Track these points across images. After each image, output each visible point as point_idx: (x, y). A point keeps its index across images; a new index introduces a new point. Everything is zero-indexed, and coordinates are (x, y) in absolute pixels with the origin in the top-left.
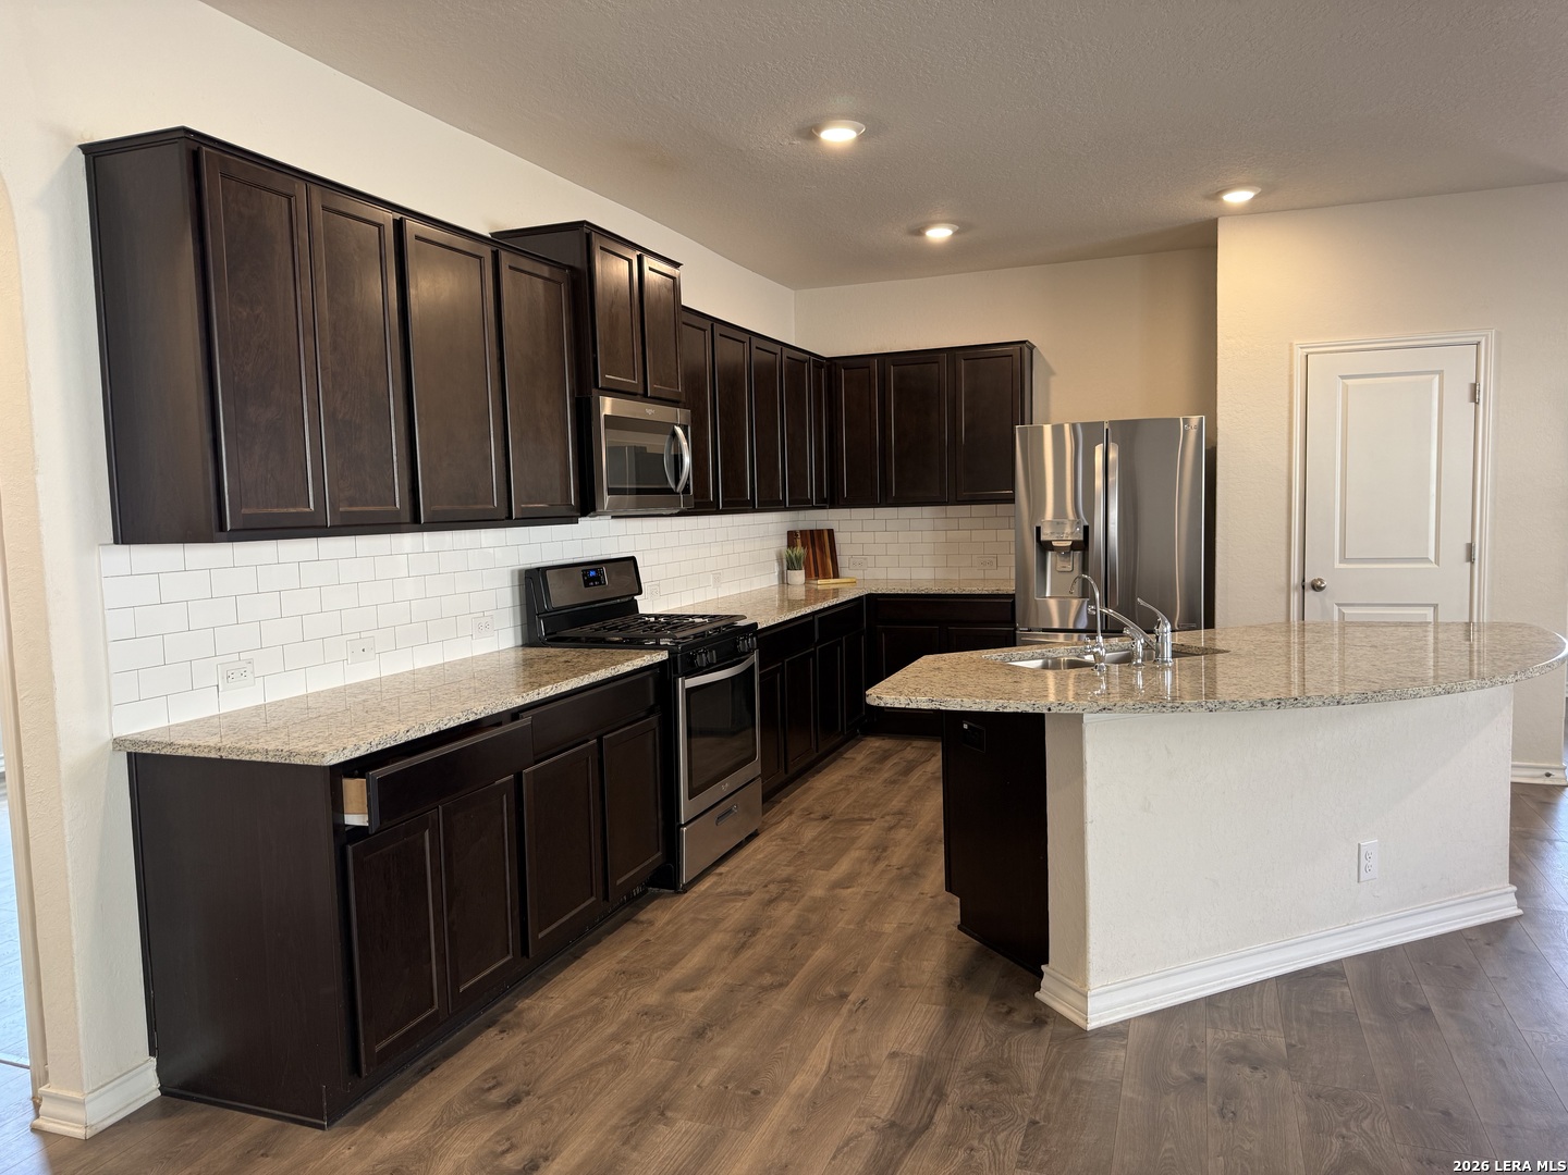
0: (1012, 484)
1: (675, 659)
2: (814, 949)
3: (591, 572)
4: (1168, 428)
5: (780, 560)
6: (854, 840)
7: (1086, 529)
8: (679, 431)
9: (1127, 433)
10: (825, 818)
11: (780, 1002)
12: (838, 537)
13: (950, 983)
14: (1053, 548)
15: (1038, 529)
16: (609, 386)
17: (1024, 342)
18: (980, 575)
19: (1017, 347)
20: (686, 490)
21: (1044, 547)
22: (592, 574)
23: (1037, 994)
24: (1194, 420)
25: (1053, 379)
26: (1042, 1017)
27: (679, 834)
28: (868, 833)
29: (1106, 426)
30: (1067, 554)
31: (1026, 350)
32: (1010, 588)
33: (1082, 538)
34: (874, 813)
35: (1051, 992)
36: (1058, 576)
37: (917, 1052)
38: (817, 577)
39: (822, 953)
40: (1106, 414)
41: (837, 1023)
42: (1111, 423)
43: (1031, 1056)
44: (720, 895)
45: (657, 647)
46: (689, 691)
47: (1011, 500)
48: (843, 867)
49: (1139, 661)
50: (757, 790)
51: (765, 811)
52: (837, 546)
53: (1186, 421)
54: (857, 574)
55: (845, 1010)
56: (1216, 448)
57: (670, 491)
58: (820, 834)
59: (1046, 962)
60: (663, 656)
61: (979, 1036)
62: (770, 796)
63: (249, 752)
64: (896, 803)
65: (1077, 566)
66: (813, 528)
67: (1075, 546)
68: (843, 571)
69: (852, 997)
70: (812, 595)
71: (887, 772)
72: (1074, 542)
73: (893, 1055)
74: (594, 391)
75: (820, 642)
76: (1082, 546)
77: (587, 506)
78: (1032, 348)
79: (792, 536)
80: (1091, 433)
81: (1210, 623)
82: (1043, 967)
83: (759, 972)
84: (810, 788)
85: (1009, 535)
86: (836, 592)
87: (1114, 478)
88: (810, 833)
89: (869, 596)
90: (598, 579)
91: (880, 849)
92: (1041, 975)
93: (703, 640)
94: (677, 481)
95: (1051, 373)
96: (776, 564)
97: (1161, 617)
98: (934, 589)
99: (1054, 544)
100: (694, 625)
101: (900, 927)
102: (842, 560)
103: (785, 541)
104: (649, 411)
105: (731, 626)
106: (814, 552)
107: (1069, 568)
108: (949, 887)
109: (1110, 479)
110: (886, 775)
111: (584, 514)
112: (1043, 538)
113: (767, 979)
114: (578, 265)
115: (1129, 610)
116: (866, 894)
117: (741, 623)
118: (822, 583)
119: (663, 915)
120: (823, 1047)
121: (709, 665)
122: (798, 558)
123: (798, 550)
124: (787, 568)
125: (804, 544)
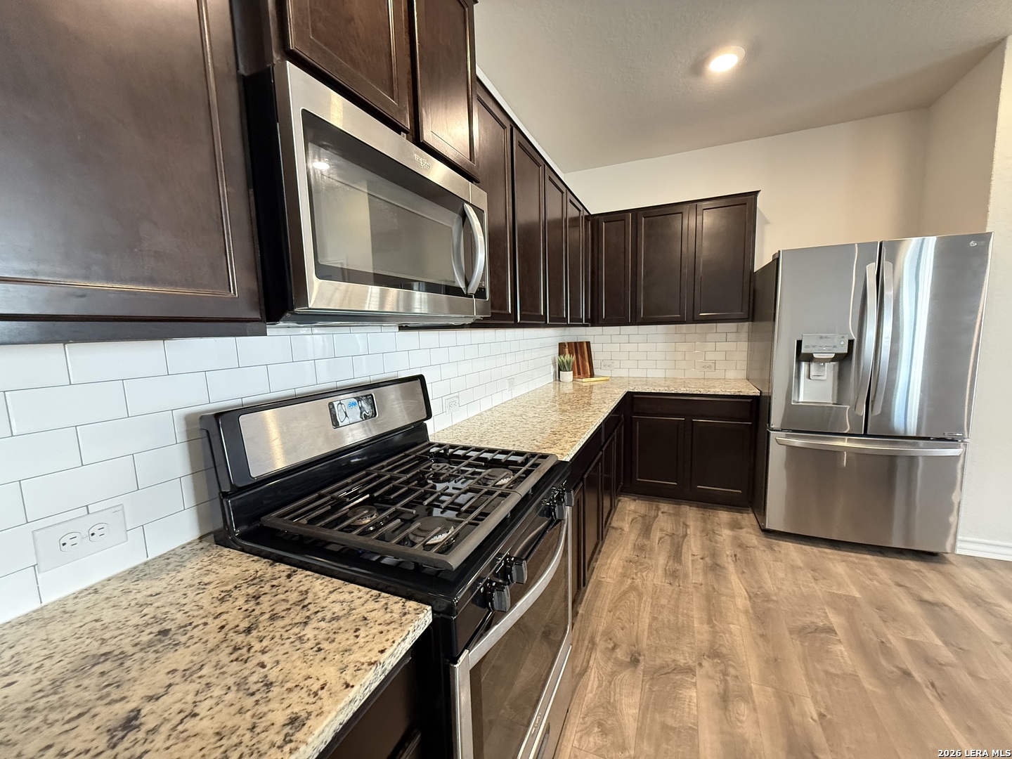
5: (554, 364)
7: (851, 342)
12: (593, 347)
15: (800, 342)
19: (752, 197)
33: (846, 351)
38: (580, 376)
52: (593, 354)
66: (576, 341)
68: (596, 371)
79: (561, 347)
89: (629, 395)
94: (468, 279)
99: (815, 355)
102: (596, 365)
106: (578, 359)
107: (824, 377)
112: (804, 350)
118: (583, 381)
122: (568, 363)
123: (568, 357)
124: (560, 370)
125: (570, 353)
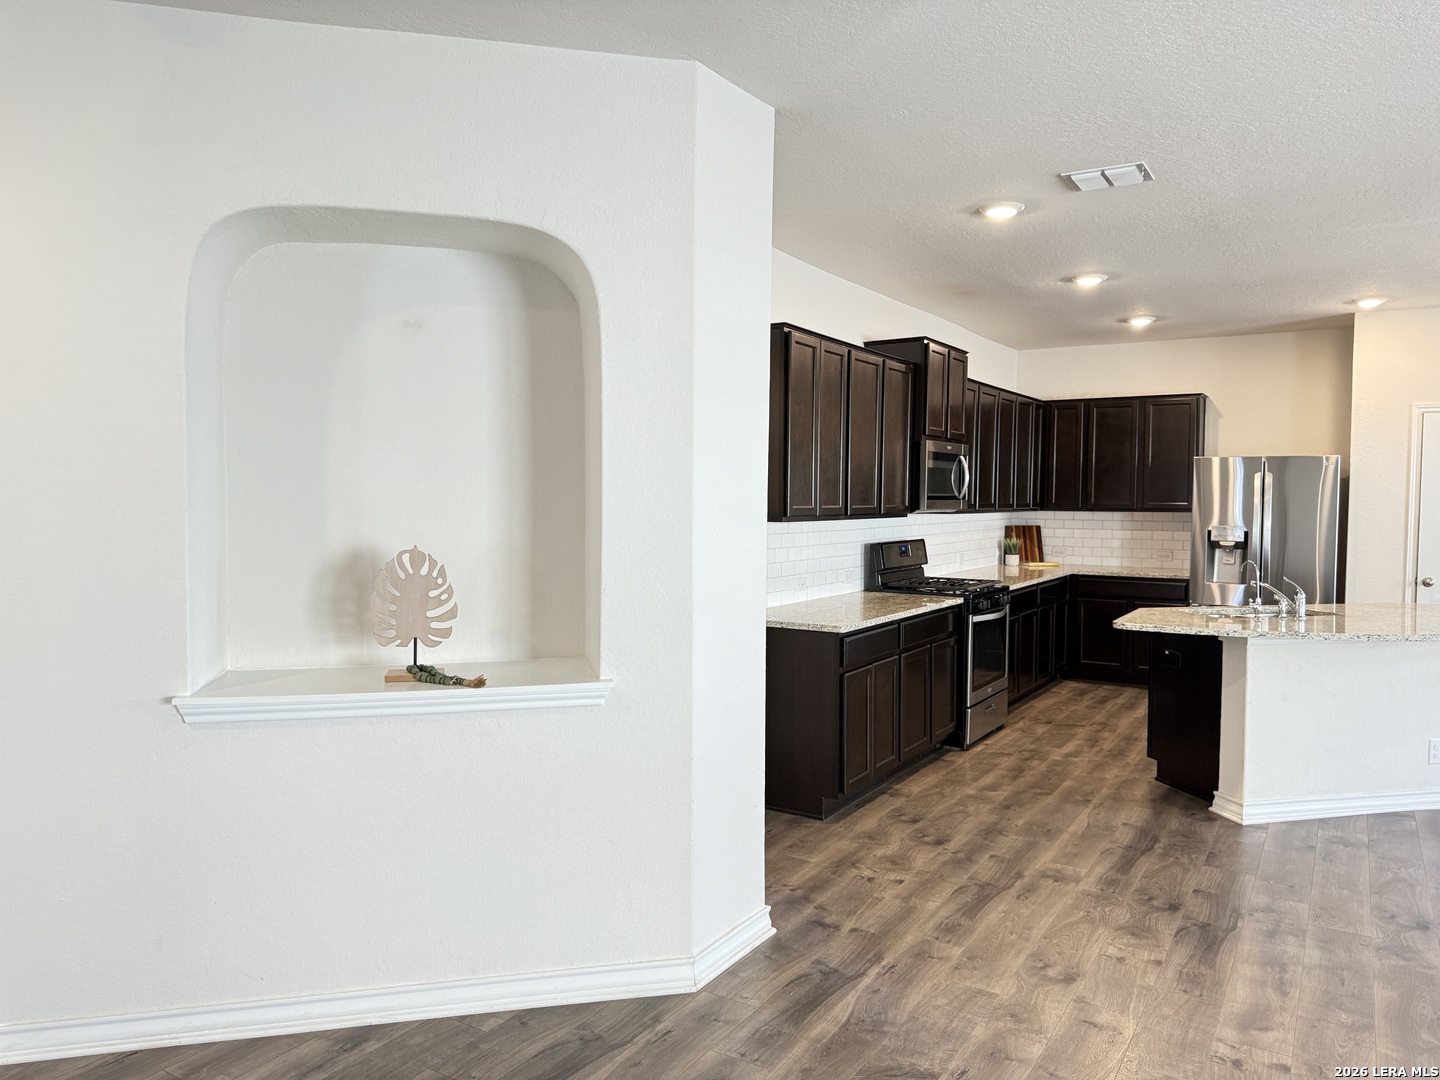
0: (1189, 499)
1: (968, 603)
2: (1063, 781)
3: (902, 547)
4: (1314, 464)
5: (1000, 547)
6: (1073, 736)
7: (1246, 534)
8: (962, 458)
9: (1280, 465)
10: (1048, 723)
11: (1050, 800)
12: (1044, 532)
13: (1154, 801)
14: (1220, 547)
15: (1209, 532)
16: (933, 434)
17: (1200, 394)
18: (1159, 565)
19: (1195, 398)
20: (964, 498)
21: (1213, 545)
22: (903, 549)
23: (1210, 809)
24: (1333, 458)
25: (1221, 422)
26: (1213, 818)
27: (966, 713)
28: (1082, 733)
29: (1263, 460)
30: (1231, 551)
31: (1202, 400)
32: (1186, 575)
33: (1243, 540)
34: (1084, 723)
35: (1220, 806)
36: (1225, 566)
37: (1139, 824)
38: (1027, 560)
39: (1067, 784)
40: (1263, 453)
41: (1087, 810)
42: (1268, 458)
43: (1210, 832)
44: (992, 754)
45: (955, 596)
46: (976, 624)
47: (1189, 509)
48: (1070, 747)
49: (1284, 615)
50: (1005, 698)
51: (1009, 712)
52: (1043, 539)
53: (1327, 459)
54: (1059, 560)
55: (1091, 806)
56: (1349, 477)
57: (955, 498)
58: (1048, 730)
59: (1217, 790)
60: (960, 601)
61: (1175, 821)
62: (1012, 704)
63: (799, 625)
64: (1100, 718)
65: (1238, 560)
66: (1024, 524)
67: (1237, 545)
68: (1047, 557)
69: (1094, 802)
70: (1025, 574)
71: (1086, 701)
72: (1236, 543)
73: (1124, 824)
74: (923, 437)
75: (1040, 606)
76: (1243, 546)
77: (914, 507)
78: (1205, 397)
79: (1008, 530)
80: (1251, 465)
81: (1341, 599)
82: (1215, 792)
83: (1032, 787)
84: (1032, 707)
85: (1188, 535)
86: (1041, 573)
87: (1269, 497)
88: (1040, 730)
89: (1073, 577)
90: (905, 552)
91: (1093, 742)
92: (1213, 797)
93: (978, 595)
94: (960, 493)
95: (1219, 415)
96: (997, 550)
97: (1299, 589)
98: (1125, 573)
99: (1221, 543)
100: (970, 585)
101: (1116, 776)
102: (1046, 550)
103: (1003, 533)
104: (949, 448)
105: (992, 587)
106: (1027, 543)
107: (1232, 561)
108: (1150, 755)
109: (1266, 498)
110: (1087, 703)
111: (912, 511)
112: (1212, 539)
113: (1039, 791)
114: (919, 361)
115: (1279, 584)
116: (1089, 761)
117: (997, 586)
118: (1033, 566)
119: (961, 760)
120: (1082, 819)
121: (987, 609)
122: (1015, 546)
123: (1014, 540)
124: (1005, 553)
125: (1018, 536)
